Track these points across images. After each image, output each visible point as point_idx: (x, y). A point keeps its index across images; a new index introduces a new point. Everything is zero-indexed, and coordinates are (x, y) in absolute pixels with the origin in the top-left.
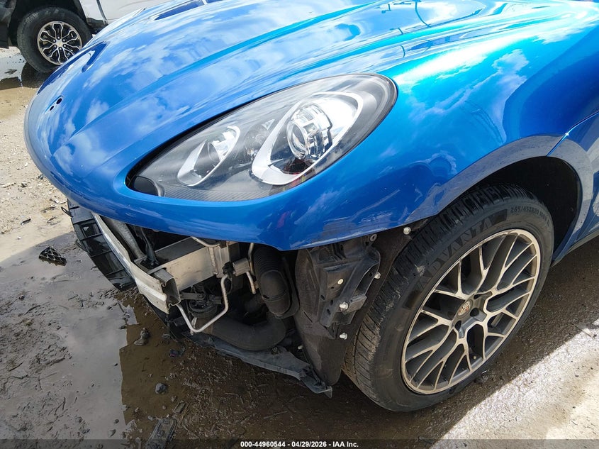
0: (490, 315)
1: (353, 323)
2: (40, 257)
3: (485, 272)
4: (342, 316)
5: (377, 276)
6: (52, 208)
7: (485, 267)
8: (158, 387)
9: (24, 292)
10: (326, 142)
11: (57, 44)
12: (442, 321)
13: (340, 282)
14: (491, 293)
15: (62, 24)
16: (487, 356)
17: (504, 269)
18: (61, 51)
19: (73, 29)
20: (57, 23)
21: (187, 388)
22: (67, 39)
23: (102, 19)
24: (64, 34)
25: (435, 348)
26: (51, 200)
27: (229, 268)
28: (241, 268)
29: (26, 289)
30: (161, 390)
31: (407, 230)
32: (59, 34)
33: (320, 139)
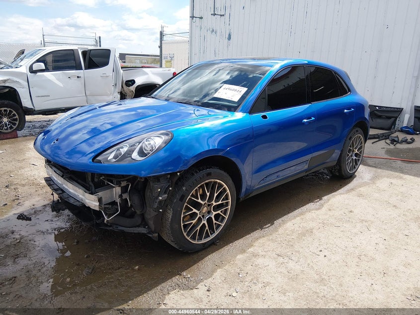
0: (215, 213)
1: (164, 205)
2: (17, 218)
3: (208, 194)
4: (161, 201)
5: (170, 189)
6: (18, 199)
7: (208, 192)
8: (85, 256)
9: (13, 230)
10: (154, 148)
11: (4, 120)
12: (195, 210)
13: (159, 190)
14: (213, 204)
15: (8, 109)
16: (217, 233)
17: (216, 195)
18: (6, 124)
19: (14, 112)
20: (6, 109)
21: (98, 256)
22: (10, 118)
23: (33, 107)
24: (9, 115)
25: (194, 222)
26: (16, 196)
27: (121, 196)
28: (125, 196)
29: (14, 229)
30: (87, 257)
31: (178, 174)
32: (6, 115)
33: (152, 148)
